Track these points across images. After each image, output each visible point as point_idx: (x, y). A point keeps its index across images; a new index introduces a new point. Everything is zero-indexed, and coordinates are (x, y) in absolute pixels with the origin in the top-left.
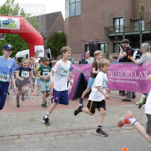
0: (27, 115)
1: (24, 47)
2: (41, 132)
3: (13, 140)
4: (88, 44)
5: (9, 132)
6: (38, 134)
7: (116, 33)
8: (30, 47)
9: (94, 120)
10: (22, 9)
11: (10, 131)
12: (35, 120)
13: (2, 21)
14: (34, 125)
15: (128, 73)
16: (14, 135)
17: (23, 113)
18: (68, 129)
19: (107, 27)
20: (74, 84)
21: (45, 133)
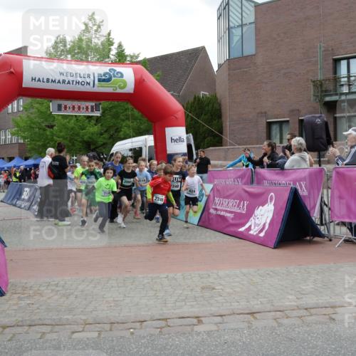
2: (242, 312)
3: (190, 325)
5: (173, 311)
6: (237, 316)
7: (343, 94)
8: (155, 131)
10: (120, 46)
12: (214, 289)
13: (96, 75)
14: (219, 298)
16: (188, 317)
17: (179, 275)
18: (298, 307)
19: (320, 81)
20: (276, 213)
21: (252, 314)
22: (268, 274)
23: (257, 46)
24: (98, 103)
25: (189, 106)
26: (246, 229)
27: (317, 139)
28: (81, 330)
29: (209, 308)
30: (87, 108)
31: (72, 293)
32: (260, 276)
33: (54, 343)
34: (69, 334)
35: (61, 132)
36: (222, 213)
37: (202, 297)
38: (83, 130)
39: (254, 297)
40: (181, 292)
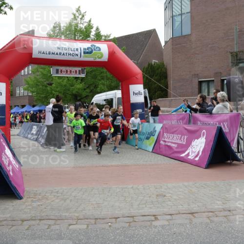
2: (185, 212)
3: (149, 221)
5: (137, 211)
6: (182, 215)
8: (122, 87)
10: (97, 29)
12: (165, 196)
14: (169, 203)
16: (148, 215)
18: (223, 209)
19: (236, 53)
20: (207, 144)
21: (192, 213)
22: (202, 186)
23: (192, 29)
24: (83, 68)
25: (145, 70)
26: (186, 155)
28: (75, 223)
29: (162, 210)
30: (76, 72)
31: (68, 198)
32: (197, 187)
33: (57, 232)
34: (67, 226)
35: (57, 88)
36: (169, 144)
37: (157, 201)
38: (72, 86)
39: (193, 202)
40: (142, 198)
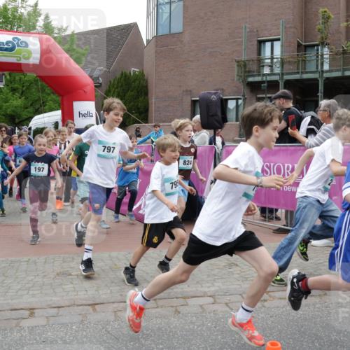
0: (53, 262)
1: (50, 104)
2: (84, 302)
3: (18, 319)
4: (198, 99)
5: (10, 301)
6: (76, 307)
7: (264, 75)
8: (63, 104)
9: (209, 276)
10: (47, 17)
11: (12, 300)
12: (70, 275)
14: (68, 286)
15: (288, 169)
16: (22, 309)
17: (42, 259)
19: (244, 62)
21: (94, 305)
23: (184, 25)
24: (1, 73)
26: (137, 209)
27: (212, 116)
29: (50, 298)
38: (6, 102)
39: (106, 285)
